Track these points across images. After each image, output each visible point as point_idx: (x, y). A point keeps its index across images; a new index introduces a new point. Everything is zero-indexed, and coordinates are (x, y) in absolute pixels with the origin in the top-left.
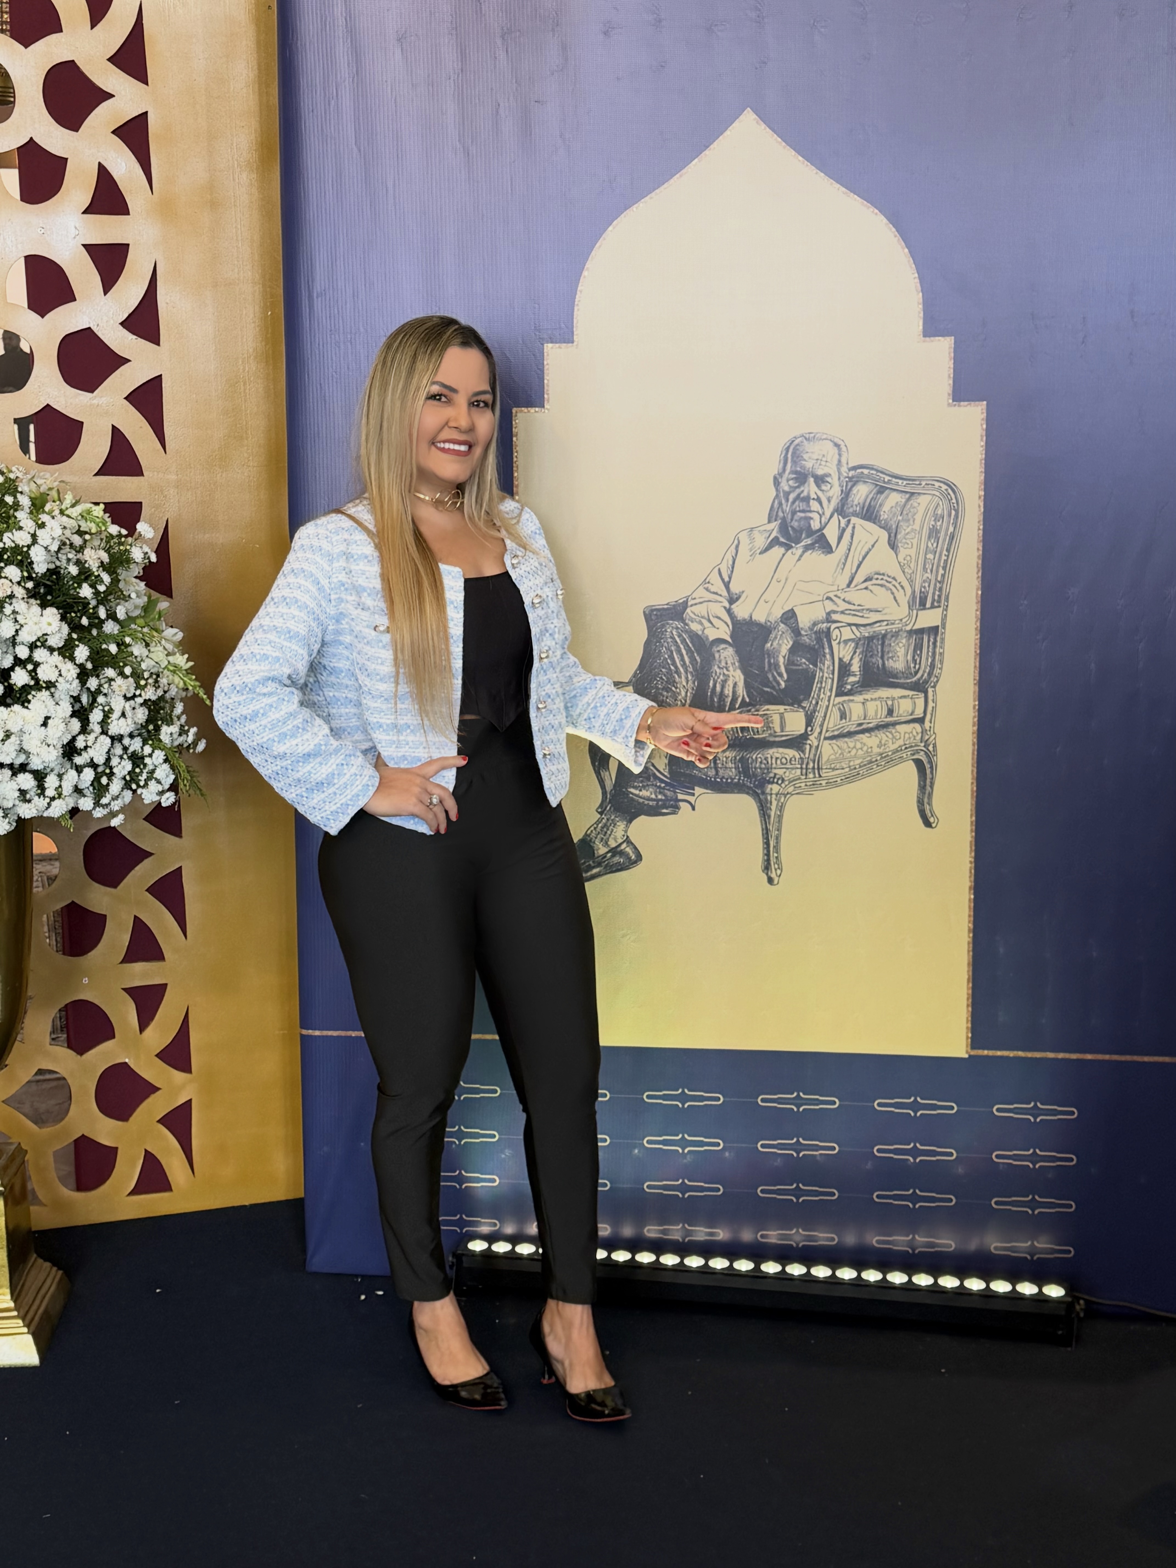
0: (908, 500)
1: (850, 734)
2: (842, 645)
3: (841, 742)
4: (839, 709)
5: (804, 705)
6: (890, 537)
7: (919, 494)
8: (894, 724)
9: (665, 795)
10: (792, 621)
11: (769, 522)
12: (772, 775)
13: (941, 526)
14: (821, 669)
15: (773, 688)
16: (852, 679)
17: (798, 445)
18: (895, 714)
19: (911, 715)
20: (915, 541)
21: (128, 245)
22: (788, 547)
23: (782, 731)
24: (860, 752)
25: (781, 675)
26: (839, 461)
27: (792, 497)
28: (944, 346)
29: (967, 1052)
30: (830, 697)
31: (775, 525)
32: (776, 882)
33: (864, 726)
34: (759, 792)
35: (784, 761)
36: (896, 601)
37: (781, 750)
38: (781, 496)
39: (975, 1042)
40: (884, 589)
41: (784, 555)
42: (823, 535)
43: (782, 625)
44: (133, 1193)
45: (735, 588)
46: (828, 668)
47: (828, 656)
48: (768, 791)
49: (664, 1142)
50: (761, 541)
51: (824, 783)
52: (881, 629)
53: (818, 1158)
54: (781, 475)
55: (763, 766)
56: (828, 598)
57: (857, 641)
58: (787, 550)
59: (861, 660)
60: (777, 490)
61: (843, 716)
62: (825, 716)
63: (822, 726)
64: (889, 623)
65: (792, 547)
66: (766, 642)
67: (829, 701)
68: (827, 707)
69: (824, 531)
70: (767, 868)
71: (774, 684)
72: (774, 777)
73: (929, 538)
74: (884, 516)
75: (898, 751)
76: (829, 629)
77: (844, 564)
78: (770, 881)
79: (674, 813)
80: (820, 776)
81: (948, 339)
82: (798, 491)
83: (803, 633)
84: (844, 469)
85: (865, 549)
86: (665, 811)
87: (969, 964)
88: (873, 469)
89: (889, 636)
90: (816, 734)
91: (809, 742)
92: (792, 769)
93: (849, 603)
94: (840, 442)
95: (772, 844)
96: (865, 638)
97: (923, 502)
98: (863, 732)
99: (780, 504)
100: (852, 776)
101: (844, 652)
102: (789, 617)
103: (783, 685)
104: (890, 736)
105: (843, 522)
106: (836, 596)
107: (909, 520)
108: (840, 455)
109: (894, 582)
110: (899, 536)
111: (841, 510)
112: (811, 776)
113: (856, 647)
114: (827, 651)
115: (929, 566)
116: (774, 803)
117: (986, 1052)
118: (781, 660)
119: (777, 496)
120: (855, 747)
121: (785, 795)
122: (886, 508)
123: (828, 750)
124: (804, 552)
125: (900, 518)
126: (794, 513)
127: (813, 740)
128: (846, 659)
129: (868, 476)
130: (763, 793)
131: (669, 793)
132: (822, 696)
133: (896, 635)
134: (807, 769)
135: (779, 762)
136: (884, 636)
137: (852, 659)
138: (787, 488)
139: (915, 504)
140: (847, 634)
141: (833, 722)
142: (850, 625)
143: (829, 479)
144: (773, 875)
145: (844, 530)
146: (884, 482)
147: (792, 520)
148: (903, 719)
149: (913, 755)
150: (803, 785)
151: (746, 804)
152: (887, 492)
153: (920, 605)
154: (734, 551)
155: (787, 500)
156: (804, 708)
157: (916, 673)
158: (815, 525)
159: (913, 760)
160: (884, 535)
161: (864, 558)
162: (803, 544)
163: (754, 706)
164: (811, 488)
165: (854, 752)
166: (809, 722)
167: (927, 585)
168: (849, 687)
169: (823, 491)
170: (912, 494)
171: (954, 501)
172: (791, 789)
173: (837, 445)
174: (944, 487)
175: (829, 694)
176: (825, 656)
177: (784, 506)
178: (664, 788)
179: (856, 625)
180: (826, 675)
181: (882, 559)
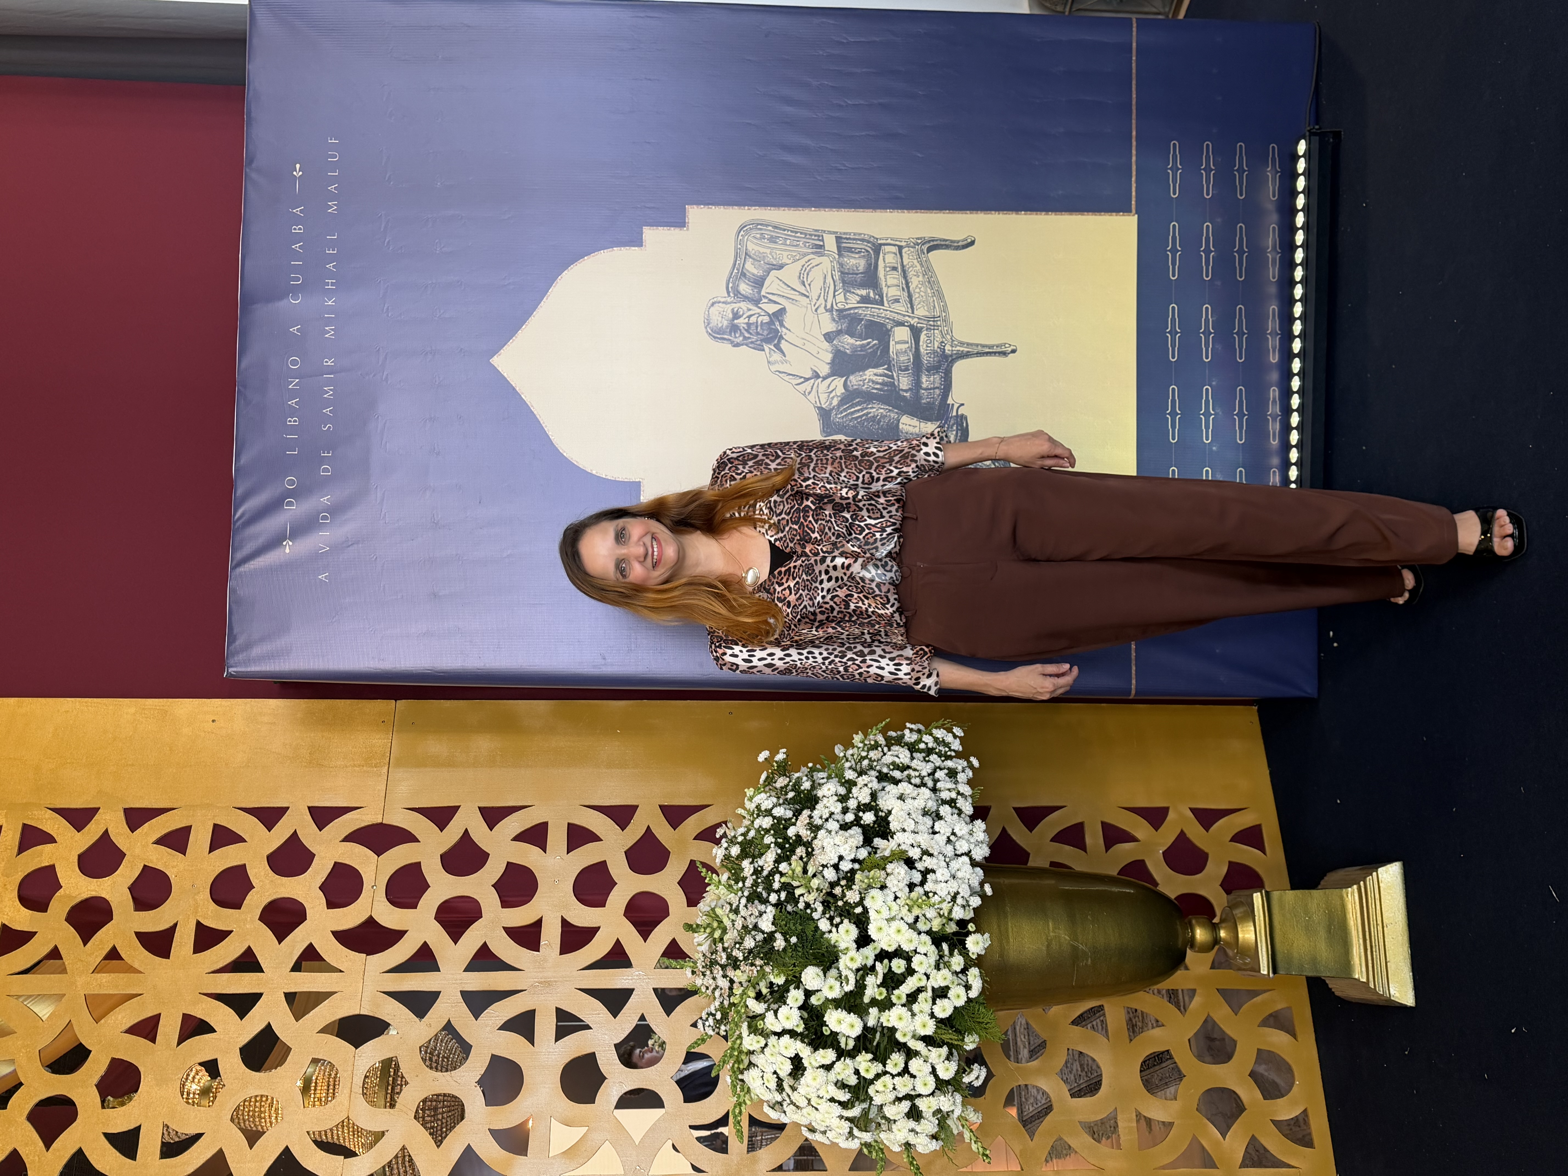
0: (750, 257)
1: (910, 296)
2: (848, 301)
3: (916, 303)
4: (892, 303)
5: (889, 327)
6: (775, 269)
7: (746, 249)
8: (903, 266)
9: (953, 425)
10: (831, 335)
11: (763, 350)
12: (939, 350)
13: (768, 235)
14: (865, 316)
15: (878, 348)
16: (872, 295)
17: (712, 331)
18: (896, 265)
19: (896, 254)
20: (778, 252)
22: (781, 337)
23: (908, 342)
24: (922, 289)
25: (869, 343)
26: (723, 303)
27: (747, 335)
28: (649, 234)
29: (1134, 215)
30: (884, 310)
31: (766, 347)
32: (1014, 348)
33: (904, 286)
34: (950, 359)
35: (928, 341)
36: (818, 265)
37: (921, 343)
38: (746, 342)
39: (1126, 210)
40: (810, 274)
41: (786, 341)
42: (773, 314)
43: (834, 342)
44: (1263, 851)
45: (808, 374)
46: (864, 311)
47: (856, 311)
48: (950, 353)
49: (1207, 428)
50: (777, 356)
51: (944, 314)
52: (837, 276)
53: (1214, 319)
54: (732, 342)
55: (932, 356)
56: (816, 310)
57: (846, 291)
58: (783, 338)
59: (858, 289)
60: (742, 345)
61: (897, 301)
62: (897, 313)
63: (904, 316)
64: (833, 268)
65: (781, 335)
66: (846, 353)
67: (887, 310)
68: (891, 311)
69: (771, 313)
70: (1004, 354)
71: (875, 348)
72: (940, 348)
73: (776, 243)
75: (922, 264)
76: (837, 310)
77: (793, 300)
78: (1013, 351)
79: (966, 418)
80: (939, 317)
81: (644, 230)
82: (743, 331)
83: (840, 328)
84: (729, 300)
85: (783, 285)
86: (965, 425)
87: (1071, 215)
88: (729, 280)
89: (842, 270)
90: (910, 319)
91: (915, 324)
92: (934, 336)
93: (819, 297)
94: (711, 301)
95: (988, 350)
96: (843, 286)
97: (751, 247)
98: (908, 287)
99: (752, 343)
100: (939, 294)
101: (853, 300)
102: (829, 337)
103: (875, 342)
104: (911, 269)
105: (764, 300)
106: (814, 305)
107: (764, 256)
108: (719, 302)
109: (806, 266)
110: (775, 263)
111: (756, 302)
112: (939, 323)
113: (850, 292)
114: (852, 311)
115: (795, 243)
116: (958, 348)
117: (1133, 203)
118: (858, 343)
119: (747, 345)
120: (919, 293)
121: (953, 341)
122: (755, 272)
123: (921, 311)
124: (784, 327)
125: (762, 262)
126: (758, 333)
127: (913, 322)
128: (858, 298)
129: (734, 284)
130: (951, 356)
131: (952, 422)
132: (883, 315)
133: (841, 265)
134: (934, 326)
135: (929, 345)
136: (842, 273)
137: (858, 295)
138: (741, 338)
139: (753, 252)
140: (840, 298)
141: (901, 308)
142: (834, 296)
143: (736, 310)
144: (1010, 349)
145: (770, 300)
146: (738, 273)
147: (762, 335)
148: (899, 260)
149: (924, 253)
150: (945, 329)
151: (959, 369)
152: (744, 271)
153: (821, 249)
154: (783, 374)
155: (749, 338)
156: (892, 327)
157: (867, 251)
158: (766, 319)
159: (928, 253)
160: (773, 273)
161: (789, 287)
162: (779, 328)
163: (890, 361)
164: (741, 322)
165: (922, 294)
166: (901, 324)
167: (807, 244)
168: (877, 297)
169: (743, 314)
170: (746, 254)
171: (751, 226)
172: (949, 337)
173: (713, 304)
174: (742, 233)
175: (882, 311)
176: (856, 313)
177: (753, 340)
178: (949, 425)
179: (835, 291)
180: (869, 312)
181: (790, 274)
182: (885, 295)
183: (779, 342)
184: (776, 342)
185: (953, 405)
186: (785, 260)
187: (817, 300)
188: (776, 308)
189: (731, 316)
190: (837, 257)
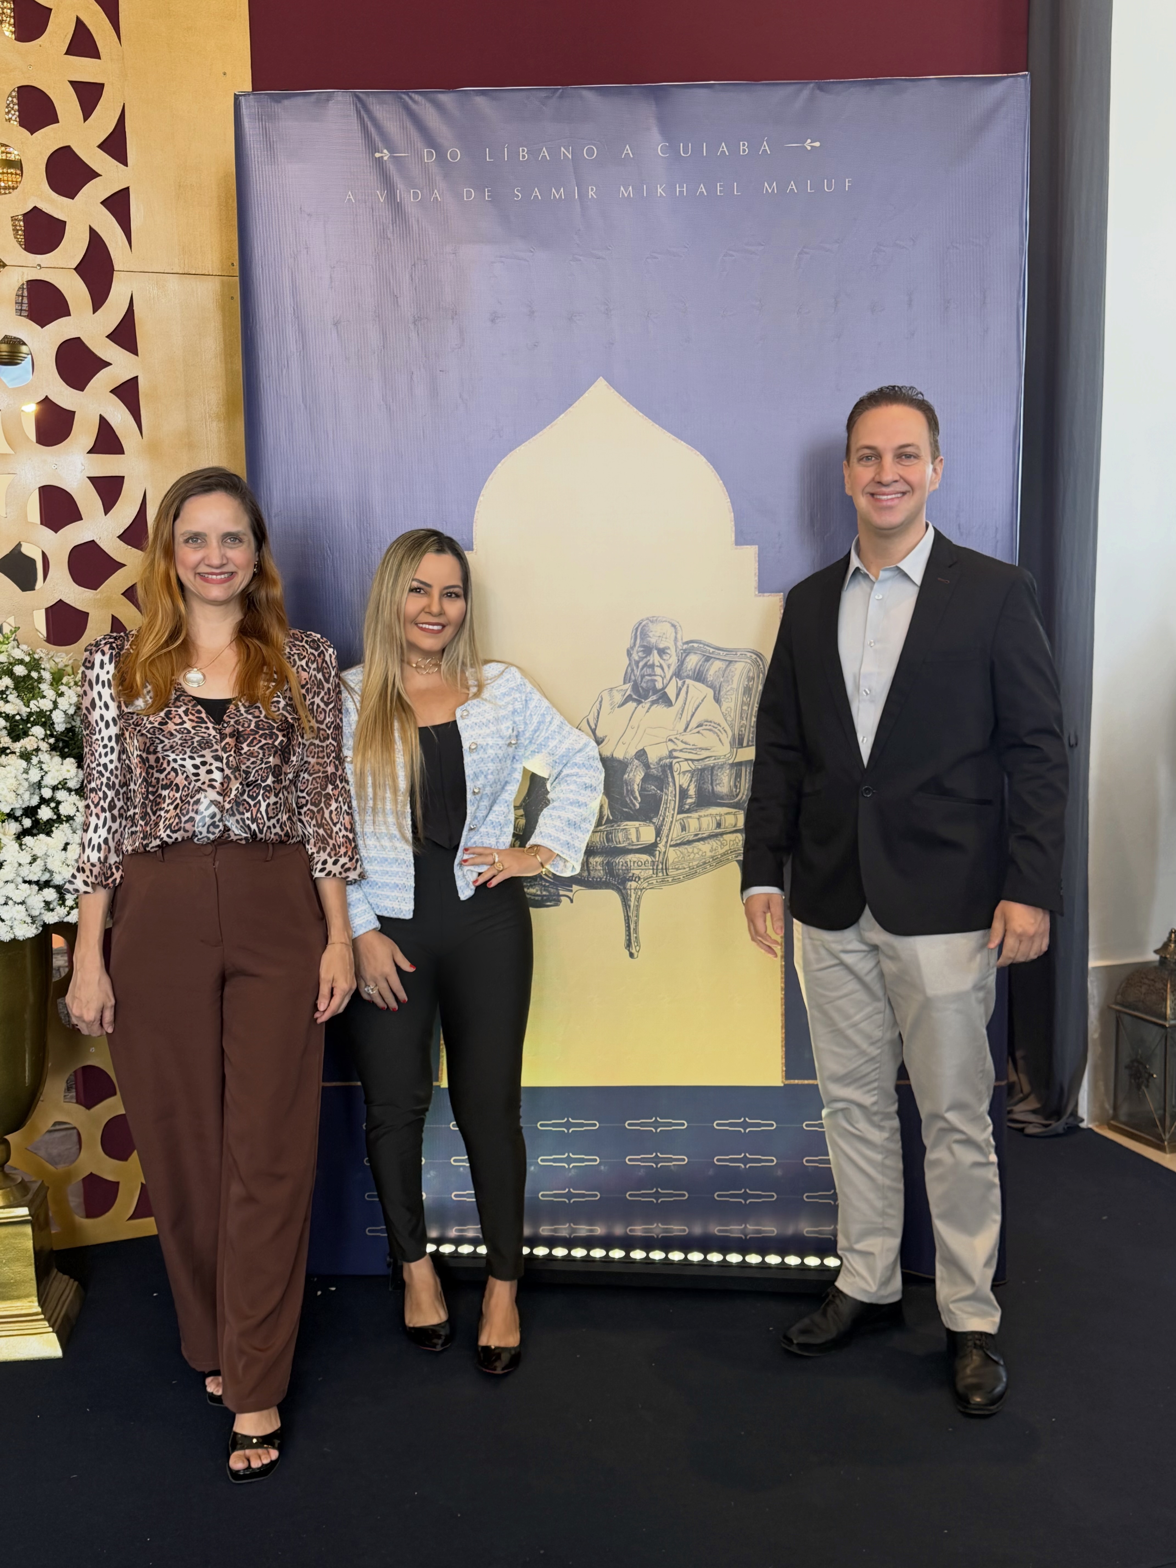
0: (727, 666)
1: (689, 842)
2: (681, 775)
3: (682, 848)
4: (681, 823)
5: (655, 820)
6: (715, 694)
7: (736, 661)
8: (722, 834)
9: (549, 892)
10: (643, 757)
11: (625, 683)
12: (631, 875)
13: (753, 685)
14: (666, 794)
15: (630, 808)
16: (689, 801)
17: (644, 626)
18: (722, 826)
19: (734, 827)
20: (734, 697)
21: (123, 477)
22: (639, 702)
23: (638, 841)
24: (697, 856)
25: (636, 798)
26: (676, 638)
27: (641, 664)
28: (751, 552)
29: (783, 1082)
30: (673, 815)
31: (628, 686)
32: (635, 956)
33: (700, 836)
34: (621, 887)
35: (640, 863)
36: (721, 742)
37: (637, 855)
38: (633, 664)
39: (788, 1074)
40: (711, 733)
41: (636, 708)
42: (665, 693)
43: (636, 761)
44: (132, 1217)
45: (599, 733)
46: (671, 792)
47: (671, 784)
48: (628, 886)
49: (554, 1160)
50: (618, 698)
51: (670, 879)
52: (710, 762)
53: (672, 1168)
54: (632, 648)
55: (624, 868)
56: (671, 740)
57: (693, 772)
58: (638, 704)
59: (696, 786)
60: (630, 660)
61: (683, 828)
62: (670, 829)
63: (668, 836)
64: (717, 758)
65: (642, 702)
66: (624, 773)
67: (673, 817)
68: (672, 822)
69: (666, 690)
70: (629, 945)
71: (631, 805)
72: (633, 876)
73: (744, 694)
74: (710, 678)
75: (725, 855)
76: (671, 763)
77: (682, 715)
78: (631, 955)
79: (556, 905)
80: (667, 875)
81: (754, 547)
82: (645, 660)
83: (652, 766)
84: (679, 644)
85: (697, 703)
86: (549, 904)
87: (782, 1015)
88: (701, 643)
89: (716, 768)
90: (663, 843)
91: (658, 849)
92: (646, 869)
93: (686, 743)
94: (676, 624)
95: (632, 926)
96: (698, 769)
97: (739, 667)
98: (699, 840)
99: (633, 670)
100: (692, 874)
101: (683, 780)
102: (641, 755)
103: (638, 806)
104: (719, 843)
105: (680, 683)
106: (676, 738)
107: (728, 681)
108: (676, 633)
109: (719, 728)
110: (722, 693)
111: (678, 674)
112: (660, 874)
113: (692, 777)
114: (670, 780)
115: (744, 716)
116: (633, 896)
117: (796, 1082)
118: (636, 787)
119: (630, 664)
120: (693, 852)
121: (641, 890)
122: (711, 672)
123: (673, 855)
124: (651, 706)
125: (722, 679)
126: (643, 676)
127: (661, 847)
128: (685, 786)
129: (698, 649)
130: (625, 888)
131: (552, 890)
132: (667, 814)
133: (721, 767)
134: (657, 869)
135: (636, 864)
136: (713, 768)
137: (689, 786)
138: (637, 658)
139: (733, 669)
140: (685, 766)
141: (676, 833)
142: (686, 760)
143: (668, 651)
144: (634, 951)
145: (680, 689)
146: (710, 653)
147: (641, 682)
148: (728, 830)
149: (736, 857)
150: (654, 882)
151: (611, 897)
152: (712, 660)
153: (739, 744)
154: (599, 706)
155: (638, 667)
156: (654, 823)
157: (737, 795)
158: (659, 685)
159: (737, 861)
160: (710, 692)
161: (696, 710)
162: (650, 699)
163: (616, 822)
164: (655, 658)
165: (692, 856)
166: (658, 833)
167: (743, 729)
168: (687, 807)
169: (664, 660)
170: (731, 662)
171: (762, 666)
172: (645, 885)
173: (674, 626)
174: (754, 656)
175: (672, 812)
176: (669, 784)
177: (635, 672)
178: (548, 887)
179: (692, 760)
180: (670, 797)
181: (709, 711)
182: (689, 815)
183: (635, 700)
184: (634, 697)
185: (571, 891)
186: (725, 705)
187: (682, 741)
188: (672, 697)
189: (661, 646)
190: (731, 762)
